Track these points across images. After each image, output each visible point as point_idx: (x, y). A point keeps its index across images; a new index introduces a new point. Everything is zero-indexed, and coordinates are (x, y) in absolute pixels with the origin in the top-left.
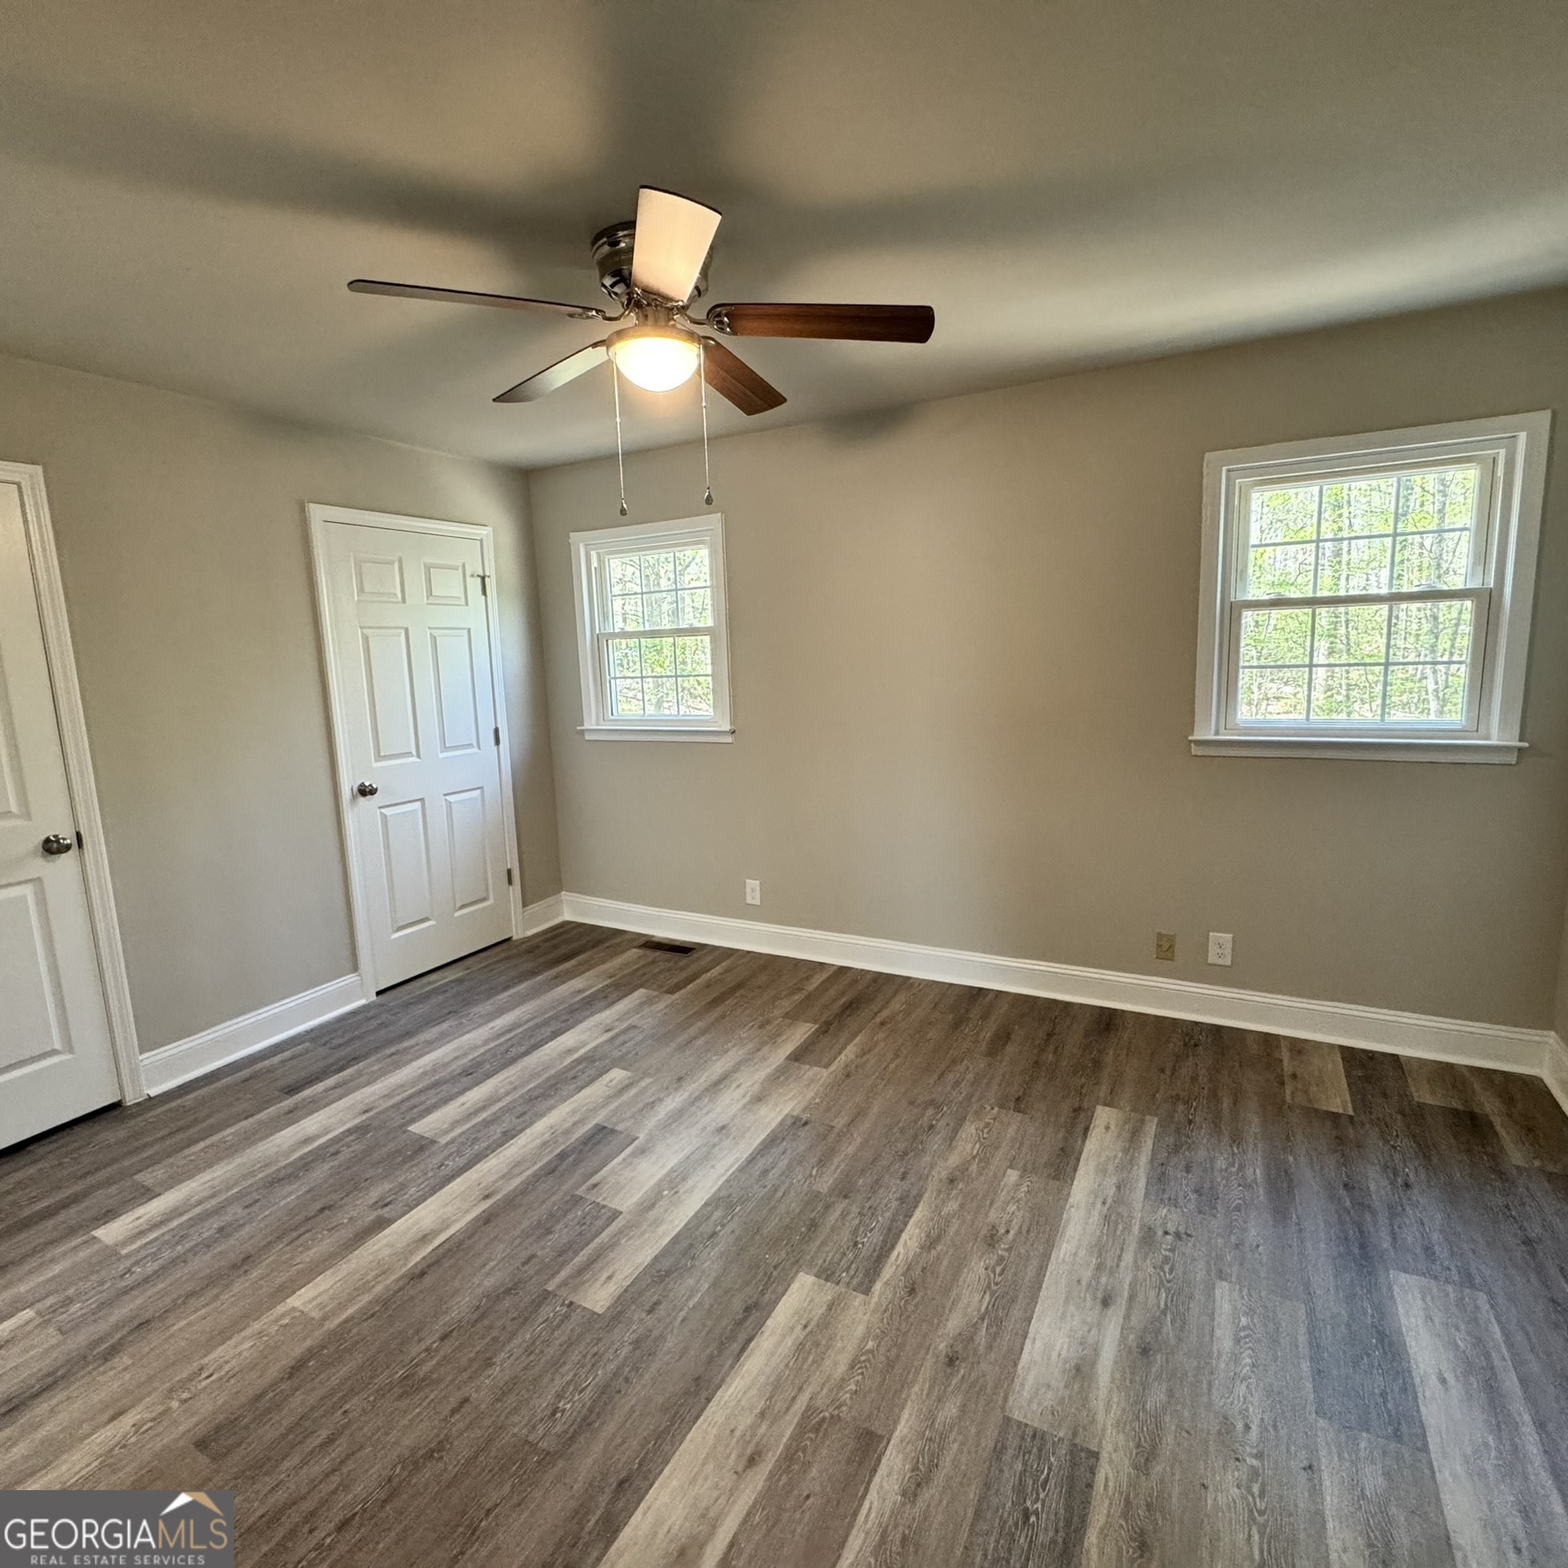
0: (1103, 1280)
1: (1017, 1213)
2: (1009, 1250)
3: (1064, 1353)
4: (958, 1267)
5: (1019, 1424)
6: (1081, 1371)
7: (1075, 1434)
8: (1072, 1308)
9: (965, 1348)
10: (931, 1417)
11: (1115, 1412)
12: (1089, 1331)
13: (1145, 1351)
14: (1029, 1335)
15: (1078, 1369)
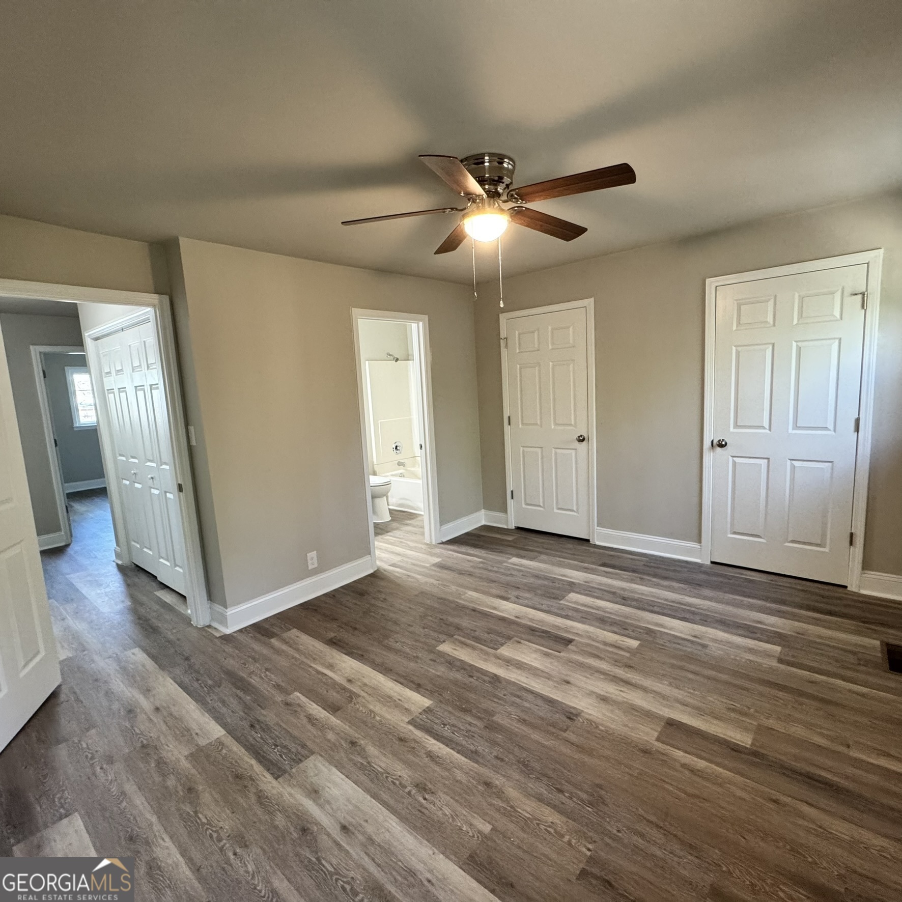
0: (360, 837)
1: (441, 812)
2: (409, 793)
3: (327, 789)
4: (408, 764)
5: (309, 757)
6: (314, 793)
7: (290, 774)
8: (351, 807)
9: (357, 751)
10: (332, 729)
11: (286, 796)
12: (332, 809)
13: (304, 830)
14: (347, 779)
15: (316, 792)
